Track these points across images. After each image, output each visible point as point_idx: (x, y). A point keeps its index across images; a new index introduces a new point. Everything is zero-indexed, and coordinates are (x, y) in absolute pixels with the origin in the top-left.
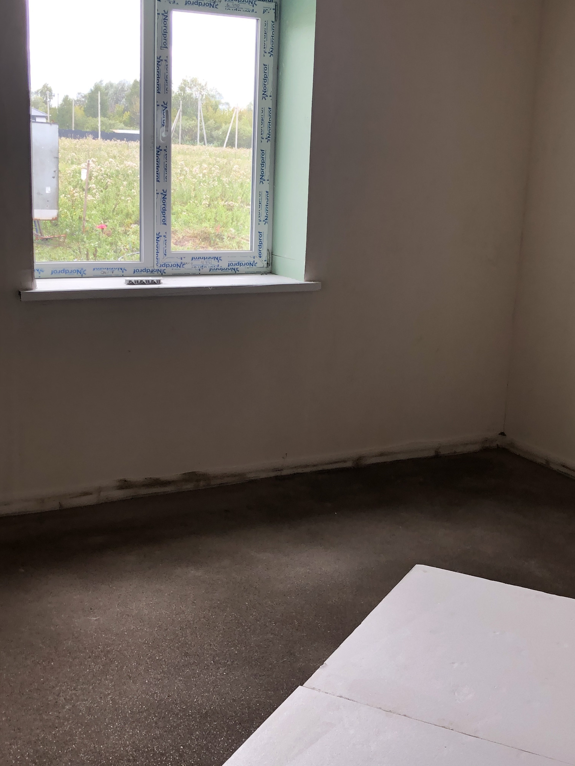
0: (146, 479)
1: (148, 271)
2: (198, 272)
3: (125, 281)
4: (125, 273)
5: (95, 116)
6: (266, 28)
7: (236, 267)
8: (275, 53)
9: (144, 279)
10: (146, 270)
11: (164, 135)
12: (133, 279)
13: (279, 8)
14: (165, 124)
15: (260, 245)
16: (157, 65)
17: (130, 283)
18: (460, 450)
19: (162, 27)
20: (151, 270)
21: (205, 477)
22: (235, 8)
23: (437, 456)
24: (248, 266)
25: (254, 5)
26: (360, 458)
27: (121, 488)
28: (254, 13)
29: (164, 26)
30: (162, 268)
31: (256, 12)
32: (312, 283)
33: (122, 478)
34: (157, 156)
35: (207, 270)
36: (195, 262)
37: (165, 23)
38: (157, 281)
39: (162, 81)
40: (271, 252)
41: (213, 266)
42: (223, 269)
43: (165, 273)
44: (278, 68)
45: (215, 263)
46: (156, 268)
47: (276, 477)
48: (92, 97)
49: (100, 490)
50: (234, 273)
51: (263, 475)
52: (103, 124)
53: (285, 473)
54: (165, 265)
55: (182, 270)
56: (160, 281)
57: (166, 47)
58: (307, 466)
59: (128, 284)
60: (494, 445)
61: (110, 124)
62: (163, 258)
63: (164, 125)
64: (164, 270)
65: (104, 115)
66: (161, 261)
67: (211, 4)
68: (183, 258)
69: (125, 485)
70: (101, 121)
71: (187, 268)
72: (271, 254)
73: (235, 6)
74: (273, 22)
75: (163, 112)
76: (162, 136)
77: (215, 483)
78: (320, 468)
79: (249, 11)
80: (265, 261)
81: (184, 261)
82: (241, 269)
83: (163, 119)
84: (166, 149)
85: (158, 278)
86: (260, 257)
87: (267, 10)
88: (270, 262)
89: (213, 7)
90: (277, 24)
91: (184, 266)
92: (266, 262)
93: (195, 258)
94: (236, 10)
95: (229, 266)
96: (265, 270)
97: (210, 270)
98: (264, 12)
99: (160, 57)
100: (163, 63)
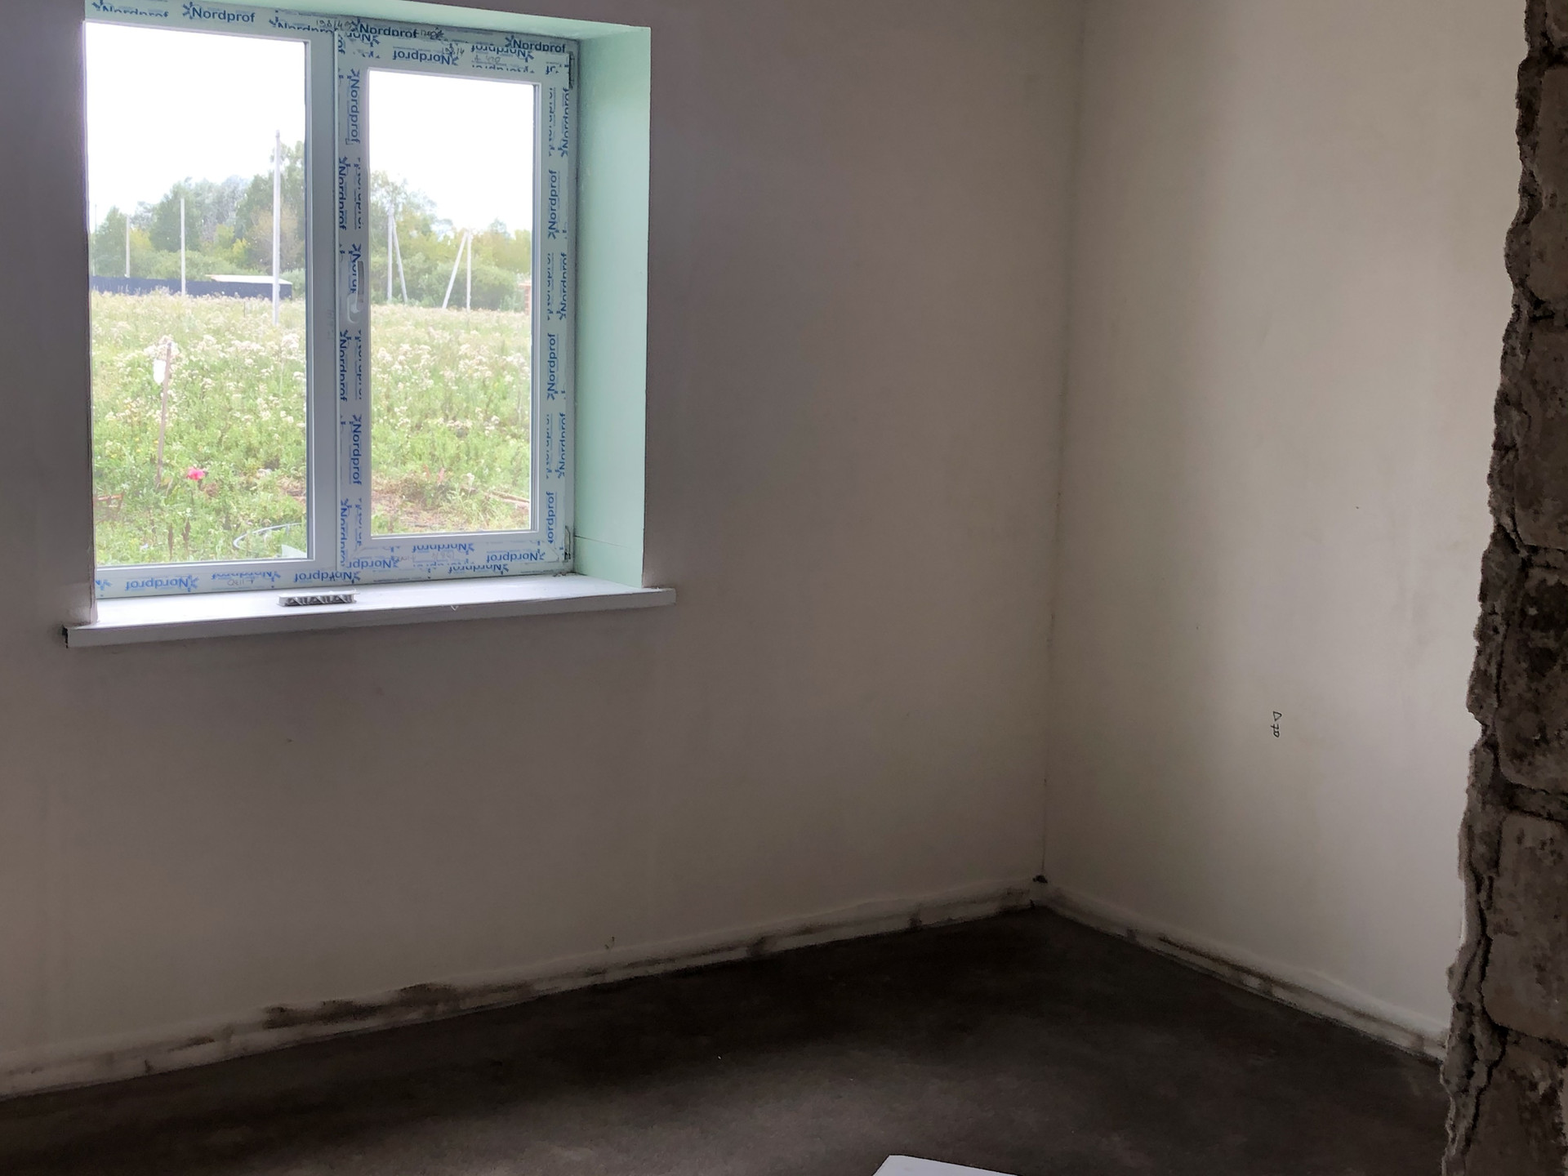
0: (324, 1004)
1: (325, 575)
2: (425, 575)
3: (278, 599)
4: (277, 582)
5: (174, 248)
6: (553, 102)
7: (503, 562)
8: (571, 147)
9: (319, 594)
10: (320, 575)
11: (355, 310)
12: (296, 595)
13: (576, 63)
14: (357, 288)
15: (551, 517)
16: (340, 174)
17: (292, 603)
18: (959, 914)
19: (348, 102)
20: (330, 574)
21: (447, 994)
22: (490, 64)
23: (915, 930)
24: (528, 561)
25: (529, 59)
26: (762, 941)
27: (271, 1025)
28: (528, 74)
29: (353, 100)
30: (354, 570)
31: (532, 72)
32: (658, 590)
33: (276, 1003)
34: (341, 351)
35: (442, 571)
36: (419, 556)
37: (354, 94)
38: (345, 596)
39: (349, 204)
40: (572, 532)
41: (457, 562)
42: (477, 567)
43: (359, 579)
44: (577, 178)
45: (460, 556)
46: (340, 569)
47: (594, 989)
48: (167, 211)
49: (228, 1031)
50: (500, 574)
51: (566, 986)
52: (191, 263)
53: (612, 977)
54: (361, 564)
55: (391, 573)
56: (350, 596)
57: (357, 140)
58: (654, 962)
59: (287, 605)
60: (1025, 902)
61: (206, 265)
62: (356, 550)
63: (355, 290)
64: (358, 573)
65: (193, 246)
66: (352, 556)
67: (443, 57)
68: (395, 549)
69: (281, 1018)
70: (187, 259)
71: (405, 567)
72: (573, 535)
73: (491, 60)
74: (566, 90)
75: (352, 265)
76: (351, 313)
77: (468, 1005)
78: (682, 965)
79: (519, 71)
80: (561, 549)
81: (397, 554)
82: (514, 566)
83: (353, 278)
84: (359, 335)
85: (347, 592)
86: (551, 542)
87: (554, 67)
88: (572, 551)
89: (448, 63)
90: (573, 93)
91: (397, 564)
92: (563, 551)
93: (420, 547)
94: (494, 68)
95: (488, 561)
96: (560, 566)
97: (451, 570)
98: (548, 72)
99: (345, 159)
100: (351, 171)
